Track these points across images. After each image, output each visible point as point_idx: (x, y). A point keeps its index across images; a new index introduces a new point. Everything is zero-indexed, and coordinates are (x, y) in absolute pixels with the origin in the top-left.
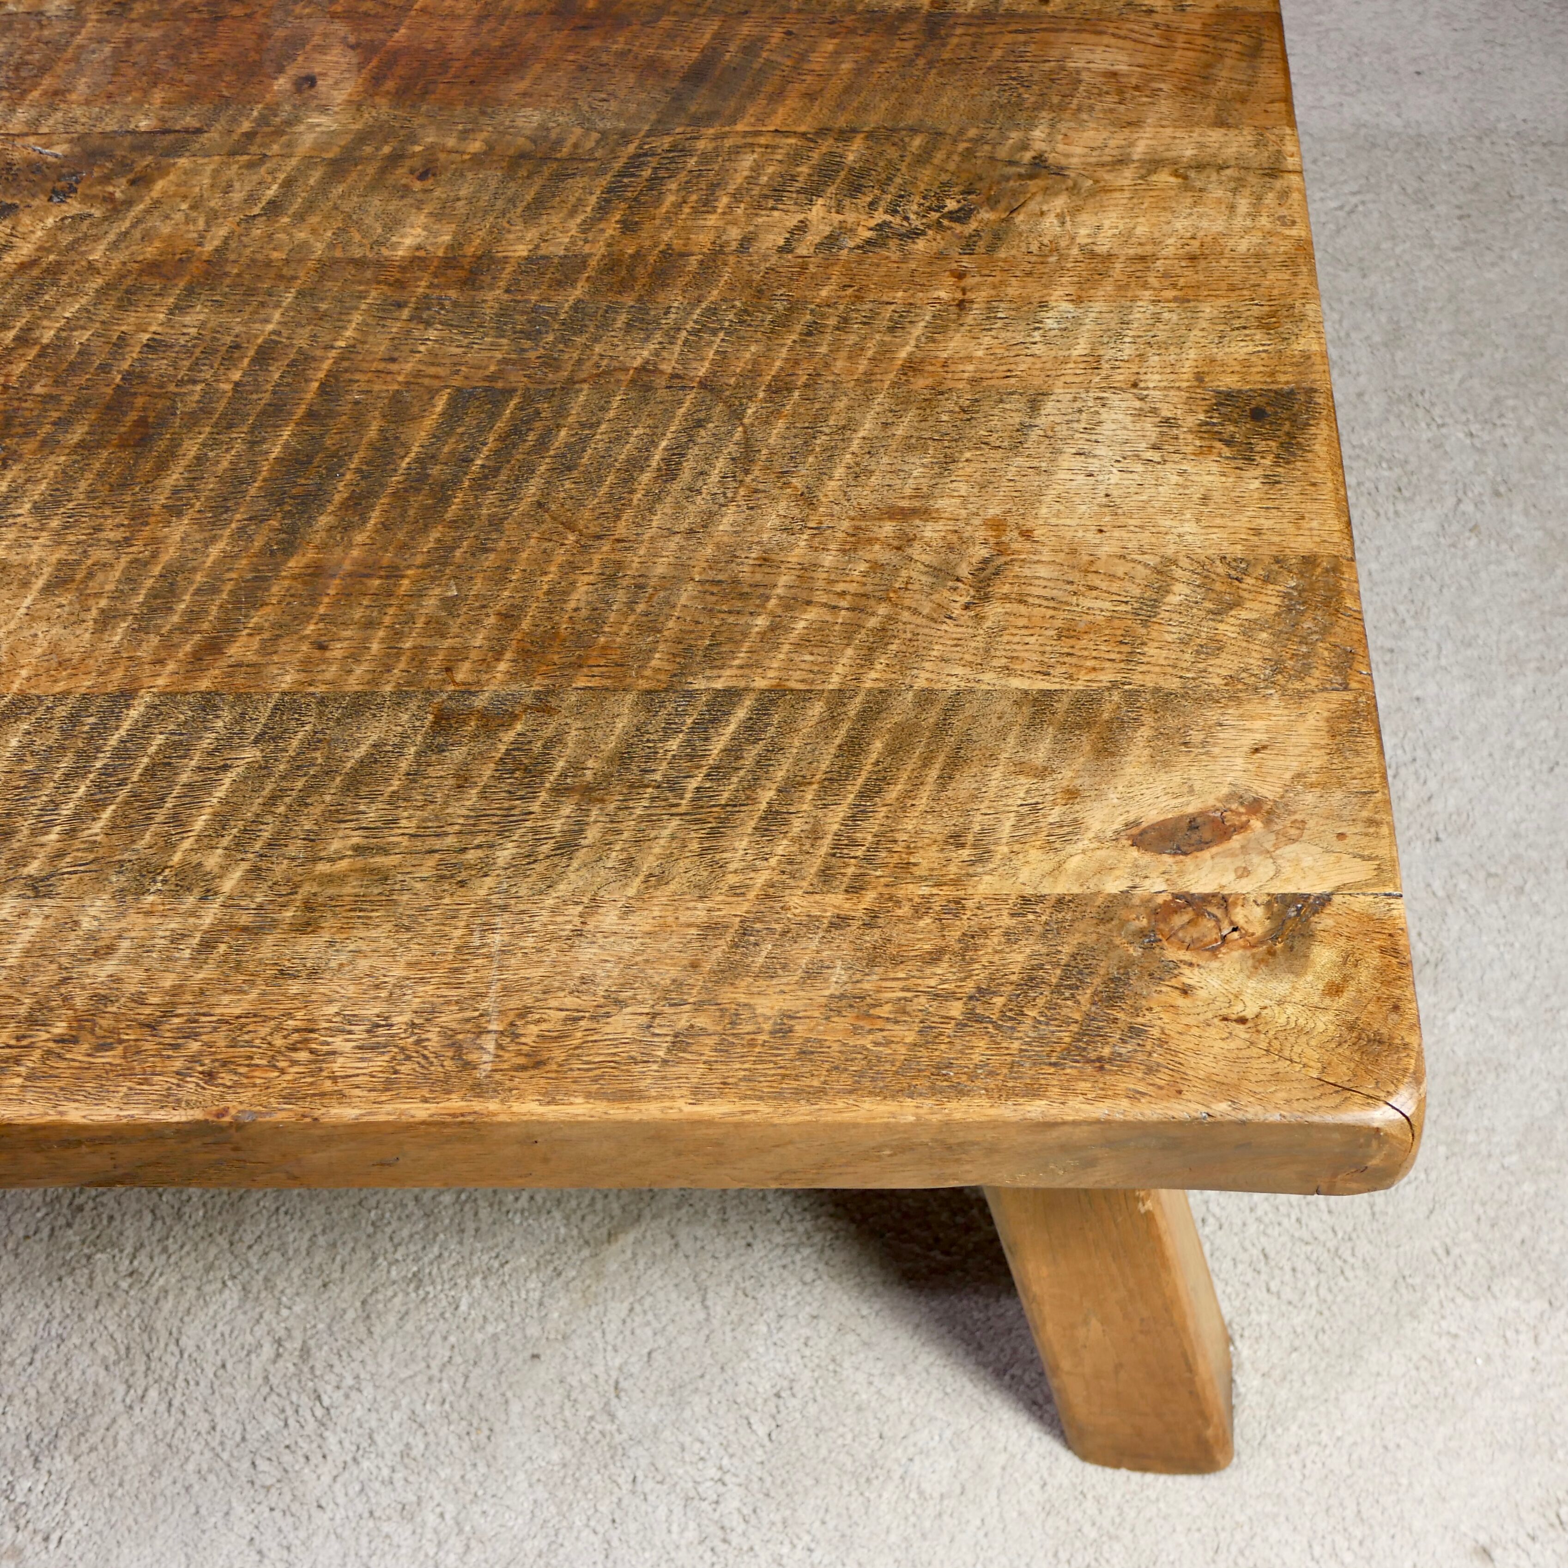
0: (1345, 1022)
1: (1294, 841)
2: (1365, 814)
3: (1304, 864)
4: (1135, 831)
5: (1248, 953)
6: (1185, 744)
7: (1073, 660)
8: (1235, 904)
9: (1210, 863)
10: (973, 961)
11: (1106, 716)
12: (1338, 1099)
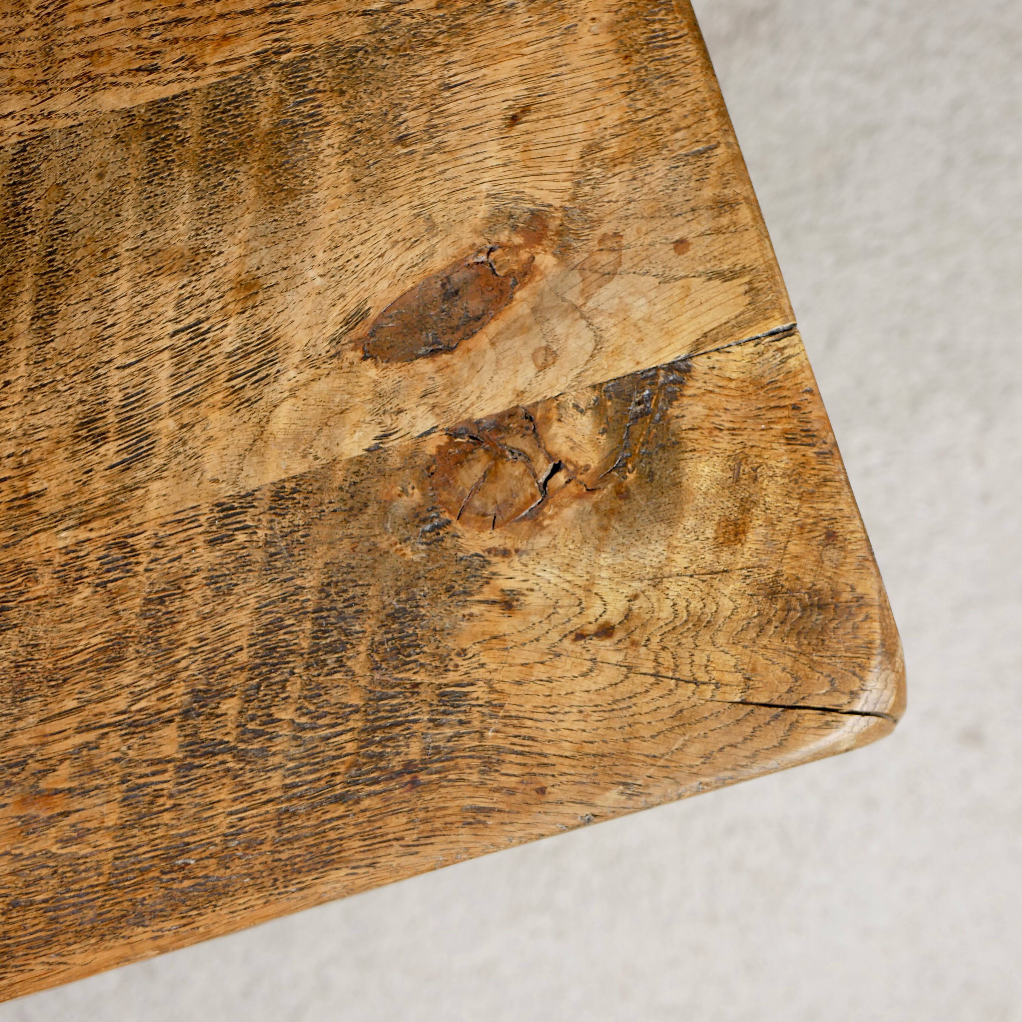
0: (761, 586)
1: (612, 275)
2: (708, 192)
3: (636, 315)
4: (362, 330)
5: (588, 505)
6: (401, 140)
7: (188, 31)
8: (547, 420)
9: (491, 354)
10: (175, 644)
11: (265, 123)
12: (780, 729)
